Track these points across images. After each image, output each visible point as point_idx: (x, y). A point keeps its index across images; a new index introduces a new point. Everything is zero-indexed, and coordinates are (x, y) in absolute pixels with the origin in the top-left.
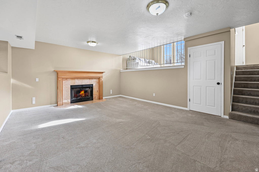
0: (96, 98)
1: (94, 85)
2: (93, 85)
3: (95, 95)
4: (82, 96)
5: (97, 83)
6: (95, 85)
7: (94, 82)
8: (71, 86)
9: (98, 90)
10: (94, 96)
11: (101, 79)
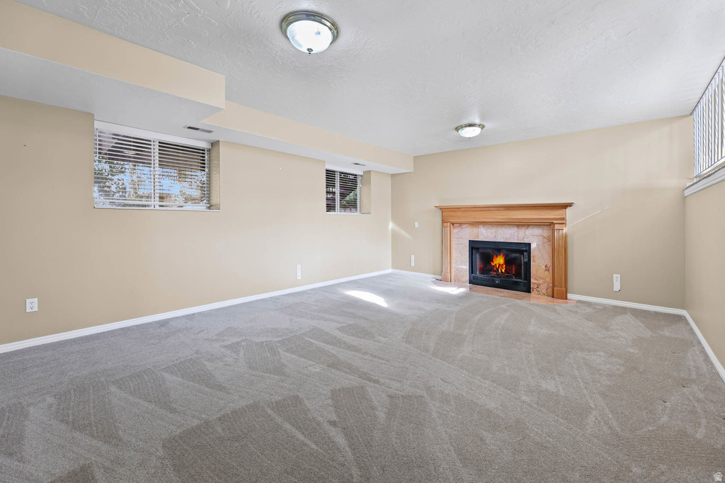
0: (543, 289)
1: (533, 246)
2: (529, 244)
3: (536, 279)
4: (498, 269)
5: (546, 240)
6: (538, 245)
7: (534, 238)
8: (471, 242)
9: (550, 264)
10: (532, 280)
11: (557, 227)
